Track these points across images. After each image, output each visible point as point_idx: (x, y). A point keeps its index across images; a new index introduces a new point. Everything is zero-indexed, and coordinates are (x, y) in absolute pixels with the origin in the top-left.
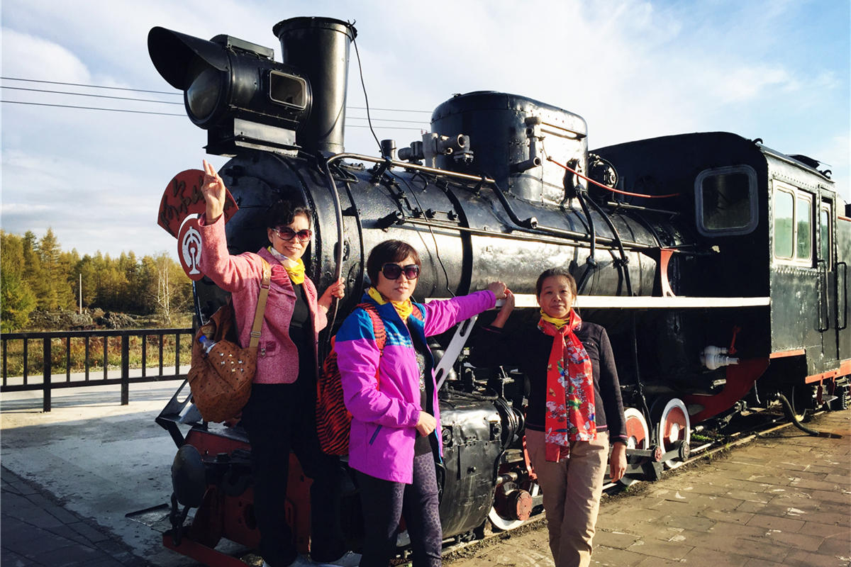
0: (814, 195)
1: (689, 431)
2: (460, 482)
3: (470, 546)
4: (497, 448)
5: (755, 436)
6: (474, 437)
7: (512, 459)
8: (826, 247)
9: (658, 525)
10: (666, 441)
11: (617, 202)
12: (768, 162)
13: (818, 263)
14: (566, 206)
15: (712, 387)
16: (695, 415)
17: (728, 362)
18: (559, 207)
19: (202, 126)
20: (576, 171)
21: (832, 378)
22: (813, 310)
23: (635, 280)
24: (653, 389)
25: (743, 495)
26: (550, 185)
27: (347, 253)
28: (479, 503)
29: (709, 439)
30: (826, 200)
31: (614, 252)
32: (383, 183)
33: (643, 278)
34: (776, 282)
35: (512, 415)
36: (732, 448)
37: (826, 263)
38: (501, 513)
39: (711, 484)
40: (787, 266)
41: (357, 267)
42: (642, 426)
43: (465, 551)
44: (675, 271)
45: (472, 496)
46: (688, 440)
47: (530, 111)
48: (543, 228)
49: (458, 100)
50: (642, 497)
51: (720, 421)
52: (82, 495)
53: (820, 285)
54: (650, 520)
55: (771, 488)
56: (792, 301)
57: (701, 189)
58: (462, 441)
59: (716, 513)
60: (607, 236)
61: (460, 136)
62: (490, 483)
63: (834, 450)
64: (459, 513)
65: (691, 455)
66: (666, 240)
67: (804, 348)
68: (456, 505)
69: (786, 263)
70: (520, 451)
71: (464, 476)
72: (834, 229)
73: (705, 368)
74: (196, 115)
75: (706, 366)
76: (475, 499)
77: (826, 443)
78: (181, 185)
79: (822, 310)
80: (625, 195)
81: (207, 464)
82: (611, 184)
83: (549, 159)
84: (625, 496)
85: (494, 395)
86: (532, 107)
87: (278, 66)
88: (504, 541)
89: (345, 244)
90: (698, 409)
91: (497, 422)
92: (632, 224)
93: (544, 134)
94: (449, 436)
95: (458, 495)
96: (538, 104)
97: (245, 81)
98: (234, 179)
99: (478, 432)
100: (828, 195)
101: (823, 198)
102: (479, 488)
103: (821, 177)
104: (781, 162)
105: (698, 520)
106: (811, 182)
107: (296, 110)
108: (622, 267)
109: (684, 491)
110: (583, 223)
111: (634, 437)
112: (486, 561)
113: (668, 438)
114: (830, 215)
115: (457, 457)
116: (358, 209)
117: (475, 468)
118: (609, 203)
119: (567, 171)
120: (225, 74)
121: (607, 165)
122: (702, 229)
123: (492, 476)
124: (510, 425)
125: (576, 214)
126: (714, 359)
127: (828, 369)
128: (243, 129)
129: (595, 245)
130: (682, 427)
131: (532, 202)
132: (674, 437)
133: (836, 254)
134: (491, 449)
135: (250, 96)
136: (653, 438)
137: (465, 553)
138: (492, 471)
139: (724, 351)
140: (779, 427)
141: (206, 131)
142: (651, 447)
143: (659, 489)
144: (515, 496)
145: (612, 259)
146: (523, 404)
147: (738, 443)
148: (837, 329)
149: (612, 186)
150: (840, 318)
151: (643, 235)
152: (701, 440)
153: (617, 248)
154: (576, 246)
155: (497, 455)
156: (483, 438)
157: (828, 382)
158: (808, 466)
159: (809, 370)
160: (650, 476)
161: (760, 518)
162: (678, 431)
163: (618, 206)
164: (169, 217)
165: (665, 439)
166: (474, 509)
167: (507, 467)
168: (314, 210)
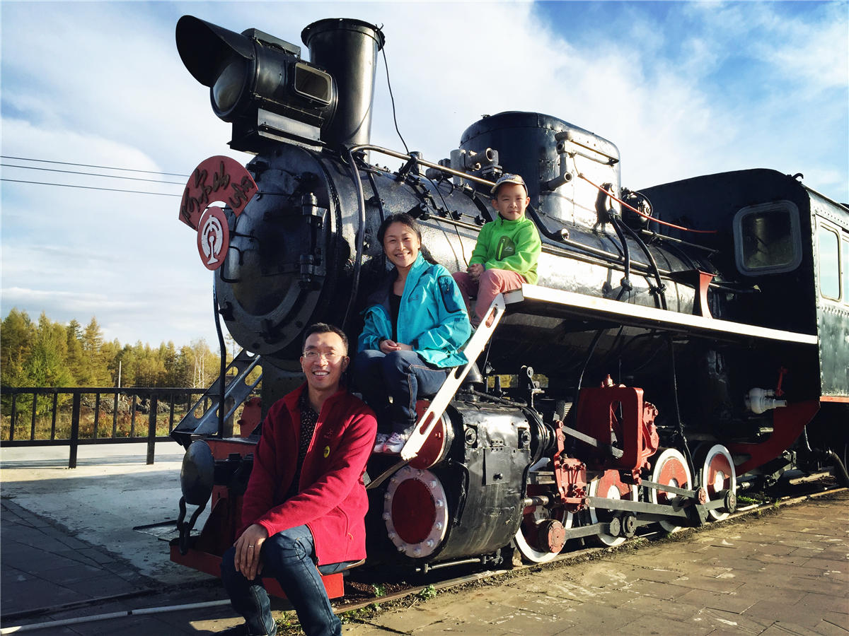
2: (486, 490)
3: (498, 576)
4: (526, 457)
5: (806, 497)
6: (501, 442)
7: (542, 480)
9: (703, 565)
10: (711, 489)
11: (652, 231)
12: (810, 197)
15: (758, 435)
16: (739, 466)
17: (775, 404)
18: (591, 229)
19: (226, 119)
20: (609, 193)
25: (798, 543)
26: (581, 206)
27: (369, 242)
28: (506, 516)
29: (757, 501)
31: (650, 279)
32: (407, 182)
34: (823, 321)
35: (543, 426)
36: (782, 506)
38: (531, 543)
39: (761, 534)
40: (834, 307)
42: (683, 469)
43: (492, 579)
45: (498, 506)
46: (735, 487)
49: (487, 120)
50: (685, 543)
51: (768, 478)
52: (95, 529)
54: (695, 561)
55: (828, 538)
56: (841, 343)
57: (740, 227)
58: (488, 445)
59: (767, 557)
60: (641, 260)
61: (489, 149)
62: (519, 494)
64: (484, 524)
68: (481, 515)
69: (833, 303)
70: (552, 473)
71: (490, 481)
74: (222, 110)
75: (751, 409)
76: (502, 511)
78: (202, 175)
80: (660, 224)
83: (581, 176)
84: (667, 542)
85: (522, 402)
86: (562, 126)
88: (534, 573)
89: (366, 232)
90: (742, 460)
91: (525, 429)
92: (669, 255)
93: (574, 152)
94: (474, 436)
95: (483, 504)
96: (569, 125)
98: (256, 175)
99: (505, 437)
102: (506, 498)
105: (747, 560)
107: (323, 105)
108: (659, 295)
109: (732, 540)
110: (618, 249)
111: (675, 479)
112: (515, 589)
113: (713, 485)
115: (482, 460)
116: (381, 198)
117: (501, 475)
118: (644, 231)
119: (600, 191)
120: (250, 61)
121: (642, 199)
122: (743, 269)
123: (521, 488)
124: (540, 435)
125: (610, 239)
126: (760, 402)
128: (267, 120)
129: (630, 270)
130: (727, 477)
131: (563, 221)
132: (718, 487)
134: (520, 459)
135: (274, 87)
136: (696, 485)
137: (491, 582)
138: (520, 482)
139: (771, 393)
141: (231, 124)
142: (694, 490)
143: (704, 537)
144: (546, 527)
145: (648, 286)
146: (554, 419)
147: (788, 503)
151: (680, 267)
152: (748, 502)
153: (653, 275)
154: (610, 268)
155: (526, 465)
156: (511, 444)
160: (692, 520)
161: (815, 561)
162: (723, 481)
163: (654, 235)
164: (190, 210)
165: (708, 486)
166: (501, 522)
167: (536, 490)
168: (335, 196)
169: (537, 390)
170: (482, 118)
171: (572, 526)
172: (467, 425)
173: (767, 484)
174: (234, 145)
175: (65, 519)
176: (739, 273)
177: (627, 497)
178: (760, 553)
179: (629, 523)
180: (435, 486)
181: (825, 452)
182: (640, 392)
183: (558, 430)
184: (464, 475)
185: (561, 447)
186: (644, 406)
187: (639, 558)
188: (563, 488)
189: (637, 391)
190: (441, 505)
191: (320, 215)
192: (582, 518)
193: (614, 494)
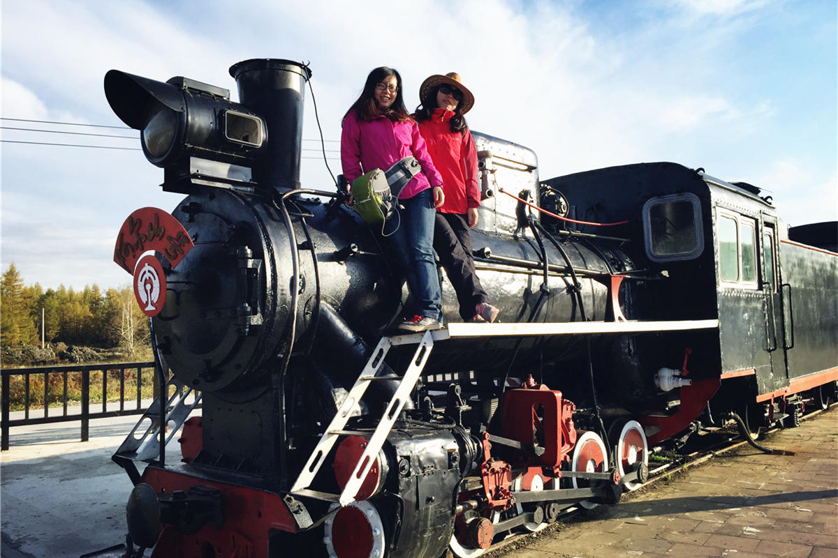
0: (757, 221)
1: (647, 453)
2: (420, 512)
4: (456, 476)
5: (711, 455)
6: (432, 467)
7: (471, 486)
8: (771, 269)
9: (618, 548)
10: (625, 463)
11: (568, 231)
12: (711, 190)
13: (764, 286)
14: (519, 235)
15: (667, 409)
16: (651, 437)
17: (681, 383)
18: (512, 236)
19: (159, 165)
20: (528, 202)
21: (783, 396)
22: (761, 331)
23: (588, 305)
24: (610, 411)
25: (701, 514)
26: (503, 215)
27: (303, 286)
28: (439, 533)
29: (668, 459)
30: (768, 225)
31: (567, 278)
33: (596, 303)
34: (723, 305)
35: (470, 442)
36: (690, 468)
37: (771, 285)
38: (462, 542)
39: (669, 505)
40: (733, 289)
41: (313, 300)
42: (600, 449)
44: (626, 296)
45: (430, 526)
46: (646, 462)
47: (481, 145)
48: (497, 257)
50: (602, 520)
51: (677, 441)
52: (37, 537)
53: (766, 307)
54: (610, 544)
55: (728, 508)
56: (740, 323)
57: (649, 216)
58: (420, 471)
59: (674, 535)
60: (559, 263)
62: (450, 512)
63: (788, 467)
64: (419, 544)
65: (650, 477)
66: (617, 266)
67: (754, 367)
68: (415, 537)
69: (732, 286)
70: (479, 478)
71: (422, 507)
72: (777, 252)
73: (660, 390)
74: (151, 154)
75: (660, 388)
76: (435, 529)
77: (780, 460)
78: (137, 223)
79: (769, 330)
80: (577, 224)
81: (162, 502)
82: (562, 213)
83: (501, 191)
85: (451, 423)
86: (483, 141)
87: (234, 106)
89: (300, 278)
90: (654, 430)
91: (454, 450)
92: (584, 250)
93: (496, 167)
94: (407, 467)
95: (417, 527)
96: (490, 138)
97: (201, 120)
98: (190, 217)
99: (436, 461)
100: (770, 220)
101: (765, 223)
102: (438, 517)
103: (762, 203)
104: (723, 190)
105: (657, 540)
106: (753, 208)
107: (253, 148)
108: (576, 294)
109: (644, 514)
110: (537, 252)
111: (593, 460)
113: (627, 460)
114: (773, 239)
115: (415, 487)
116: (313, 242)
117: (433, 498)
118: (561, 231)
119: (519, 201)
120: (181, 114)
121: (558, 195)
122: (651, 253)
123: (451, 506)
124: (468, 452)
125: (529, 243)
126: (668, 380)
127: (778, 388)
128: (199, 167)
129: (549, 272)
130: (640, 449)
131: (486, 232)
132: (632, 459)
133: (780, 277)
134: (449, 478)
135: (205, 135)
136: (612, 461)
138: (451, 500)
139: (677, 373)
140: (735, 446)
141: (163, 169)
142: (610, 470)
143: (619, 511)
144: (476, 524)
145: (565, 286)
146: (481, 431)
147: (695, 463)
148: (785, 349)
149: (563, 215)
150: (788, 338)
151: (595, 262)
152: (660, 461)
153: (570, 275)
154: (530, 274)
155: (455, 484)
156: (441, 467)
157: (778, 400)
158: (763, 484)
159: (759, 389)
161: (719, 538)
162: (636, 453)
163: (570, 234)
164: (125, 254)
165: (623, 461)
166: (434, 538)
167: (467, 496)
168: (269, 245)
169: (464, 407)
171: (500, 521)
172: (401, 456)
173: (676, 446)
174: (167, 187)
175: (6, 525)
176: (651, 261)
178: (667, 530)
179: (551, 509)
180: (372, 516)
182: (559, 395)
183: (484, 441)
184: (399, 503)
185: (488, 456)
186: (563, 404)
187: (560, 542)
188: (491, 492)
189: (556, 395)
190: (378, 533)
191: (255, 266)
193: (537, 483)
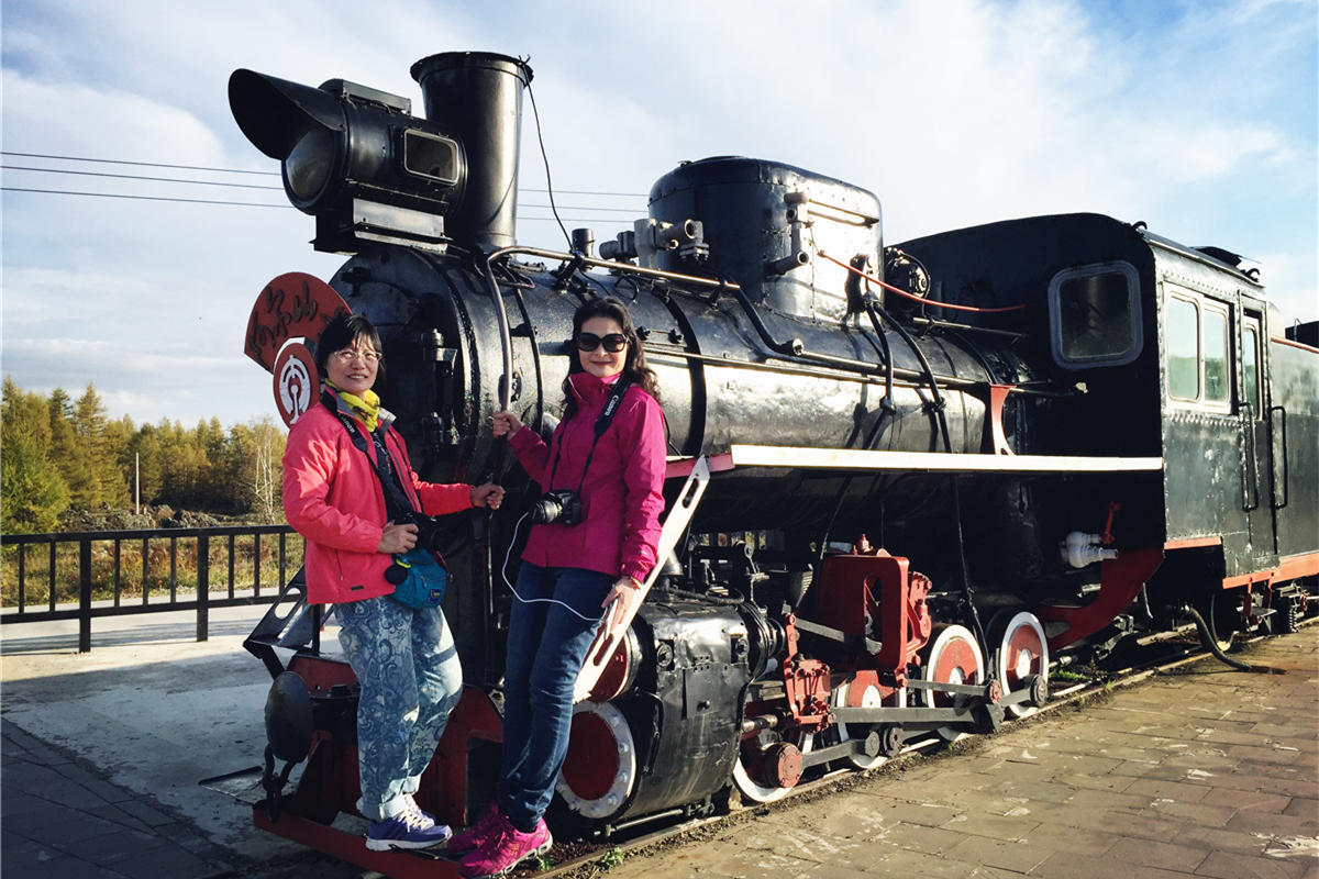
0: (1231, 306)
1: (1046, 664)
2: (687, 723)
3: (709, 825)
4: (743, 674)
5: (1152, 672)
6: (707, 658)
7: (769, 694)
8: (1254, 383)
9: (991, 794)
10: (1012, 676)
11: (928, 318)
12: (1156, 256)
13: (1240, 408)
14: (850, 323)
15: (1080, 595)
16: (1055, 639)
17: (1102, 555)
18: (839, 325)
19: (308, 211)
20: (864, 273)
21: (1267, 581)
22: (1233, 479)
23: (957, 432)
24: (991, 599)
25: (1125, 752)
26: (825, 293)
27: (518, 390)
28: (716, 756)
29: (1084, 677)
30: (1250, 313)
31: (923, 390)
32: (571, 289)
33: (969, 430)
34: (1172, 435)
35: (765, 626)
36: (1116, 688)
37: (1252, 407)
38: (755, 776)
39: (1078, 739)
40: (1189, 412)
41: (533, 410)
42: (972, 652)
43: (700, 831)
44: (1019, 420)
45: (704, 744)
46: (1046, 675)
47: (792, 184)
49: (687, 170)
50: (972, 758)
51: (1098, 649)
52: (136, 765)
53: (1243, 442)
54: (979, 788)
55: (1169, 743)
56: (1198, 462)
57: (1058, 298)
58: (689, 663)
59: (1081, 778)
60: (911, 367)
61: (688, 221)
62: (733, 725)
63: (1271, 691)
64: (686, 769)
66: (1004, 375)
67: (1220, 534)
68: (681, 758)
69: (1188, 406)
70: (782, 683)
71: (690, 713)
72: (1265, 357)
73: (1069, 566)
75: (1068, 563)
76: (710, 749)
77: (1260, 681)
78: (277, 297)
79: (1247, 476)
80: (944, 308)
82: (920, 292)
83: (821, 254)
84: (947, 756)
85: (737, 597)
86: (795, 178)
87: (417, 123)
88: (759, 818)
89: (514, 377)
90: (1061, 628)
91: (742, 636)
92: (952, 350)
93: (813, 218)
94: (669, 655)
95: (684, 742)
96: (806, 174)
97: (369, 144)
98: (354, 288)
99: (712, 650)
100: (1254, 305)
101: (1245, 310)
102: (714, 732)
103: (1242, 279)
104: (1176, 257)
105: (1053, 784)
106: (1226, 286)
107: (445, 185)
108: (937, 414)
109: (1037, 749)
110: (877, 349)
111: (960, 668)
112: (730, 845)
113: (1014, 670)
114: (1258, 336)
115: (681, 686)
116: (533, 326)
117: (708, 703)
118: (916, 319)
119: (851, 272)
120: (340, 134)
121: (914, 265)
122: (1061, 357)
123: (735, 717)
124: (762, 641)
125: (866, 336)
126: (1081, 552)
127: (1259, 568)
128: (368, 214)
129: (893, 380)
130: (1035, 656)
131: (798, 318)
132: (1023, 670)
133: (1269, 395)
134: (733, 676)
135: (376, 166)
136: (990, 671)
137: (700, 835)
138: (735, 708)
139: (1096, 540)
140: (1191, 660)
141: (314, 217)
142: (985, 683)
143: (999, 745)
144: (775, 752)
145: (920, 402)
146: (783, 612)
147: (1126, 682)
148: (1274, 508)
149: (921, 295)
150: (1279, 492)
151: (969, 367)
152: (1071, 680)
153: (928, 385)
154: (865, 383)
155: (742, 685)
156: (720, 658)
157: (1259, 586)
158: (1229, 713)
159: (1227, 568)
160: (983, 726)
161: (1145, 783)
162: (1029, 662)
163: (930, 324)
164: (260, 343)
165: (1008, 673)
166: (709, 763)
167: (759, 708)
168: (468, 329)
169: (758, 576)
170: (679, 165)
171: (812, 750)
172: (660, 640)
173: (1096, 657)
174: (322, 244)
175: (88, 749)
176: (1056, 364)
177: (889, 701)
178: (1070, 772)
179: (892, 736)
180: (617, 724)
181: (1178, 609)
182: (904, 563)
183: (788, 627)
184: (657, 708)
185: (793, 650)
187: (904, 784)
188: (797, 703)
189: (900, 563)
190: (626, 749)
191: (448, 359)
192: (826, 737)
193: (872, 698)
